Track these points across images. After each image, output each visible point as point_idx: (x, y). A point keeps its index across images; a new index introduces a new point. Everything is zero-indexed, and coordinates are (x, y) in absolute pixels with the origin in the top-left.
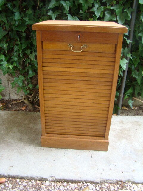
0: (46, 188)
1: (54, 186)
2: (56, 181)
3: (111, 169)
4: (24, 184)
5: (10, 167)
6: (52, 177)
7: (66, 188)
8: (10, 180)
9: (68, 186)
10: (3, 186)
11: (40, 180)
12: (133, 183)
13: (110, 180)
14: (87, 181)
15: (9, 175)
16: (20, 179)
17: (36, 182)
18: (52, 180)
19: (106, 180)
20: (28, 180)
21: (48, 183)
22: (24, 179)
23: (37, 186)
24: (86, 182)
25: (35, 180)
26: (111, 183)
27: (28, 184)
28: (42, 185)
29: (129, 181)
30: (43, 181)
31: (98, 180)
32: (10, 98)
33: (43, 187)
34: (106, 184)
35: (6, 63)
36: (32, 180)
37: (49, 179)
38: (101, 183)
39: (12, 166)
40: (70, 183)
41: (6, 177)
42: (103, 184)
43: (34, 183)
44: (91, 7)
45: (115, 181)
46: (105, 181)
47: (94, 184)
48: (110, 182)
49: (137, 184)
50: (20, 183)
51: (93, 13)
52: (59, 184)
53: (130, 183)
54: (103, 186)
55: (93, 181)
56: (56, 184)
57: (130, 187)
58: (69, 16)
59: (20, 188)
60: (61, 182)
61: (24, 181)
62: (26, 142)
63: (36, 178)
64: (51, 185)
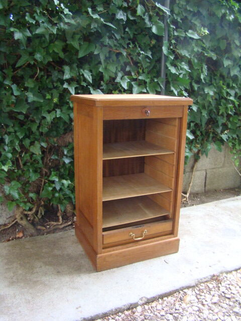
0: (141, 315)
1: (149, 309)
2: (149, 303)
3: (197, 268)
5: (77, 308)
6: (141, 299)
7: (164, 305)
9: (165, 303)
12: (227, 273)
13: (205, 278)
14: (183, 287)
17: (124, 314)
18: (143, 302)
19: (201, 279)
20: (112, 315)
21: (139, 309)
22: (108, 316)
23: (129, 318)
24: (182, 290)
25: (123, 311)
26: (206, 282)
28: (134, 313)
29: (222, 273)
30: (132, 308)
31: (193, 284)
33: (137, 316)
34: (202, 284)
36: (118, 313)
37: (138, 303)
38: (197, 285)
39: (80, 307)
40: (165, 298)
42: (199, 286)
43: (123, 316)
44: (114, 77)
45: (210, 277)
46: (201, 281)
47: (191, 289)
48: (205, 280)
49: (231, 272)
51: (120, 84)
52: (154, 304)
53: (225, 275)
54: (201, 287)
56: (150, 306)
57: (227, 278)
58: (91, 89)
60: (155, 300)
61: (109, 319)
62: (70, 273)
63: (123, 307)
64: (145, 310)
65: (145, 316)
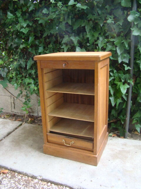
0: (34, 184)
1: (40, 184)
2: (43, 181)
3: (91, 181)
4: (20, 177)
5: (14, 163)
6: (41, 176)
7: (48, 187)
8: (11, 173)
9: (51, 187)
10: (5, 176)
11: (32, 177)
14: (67, 185)
15: (11, 169)
16: (18, 173)
17: (28, 178)
18: (40, 179)
20: (23, 175)
21: (36, 181)
22: (21, 174)
23: (28, 181)
25: (28, 176)
27: (22, 178)
28: (32, 181)
30: (34, 178)
32: (38, 115)
33: (32, 183)
35: (33, 85)
36: (26, 176)
37: (38, 178)
39: (16, 163)
40: (53, 185)
41: (9, 170)
44: (96, 40)
50: (17, 176)
51: (97, 45)
52: (44, 183)
55: (71, 186)
56: (42, 183)
58: (78, 49)
59: (16, 180)
60: (46, 182)
61: (20, 175)
63: (29, 174)
64: (38, 183)
65: (35, 185)
